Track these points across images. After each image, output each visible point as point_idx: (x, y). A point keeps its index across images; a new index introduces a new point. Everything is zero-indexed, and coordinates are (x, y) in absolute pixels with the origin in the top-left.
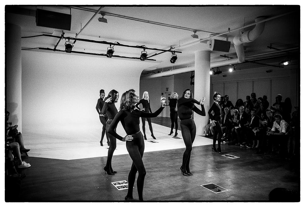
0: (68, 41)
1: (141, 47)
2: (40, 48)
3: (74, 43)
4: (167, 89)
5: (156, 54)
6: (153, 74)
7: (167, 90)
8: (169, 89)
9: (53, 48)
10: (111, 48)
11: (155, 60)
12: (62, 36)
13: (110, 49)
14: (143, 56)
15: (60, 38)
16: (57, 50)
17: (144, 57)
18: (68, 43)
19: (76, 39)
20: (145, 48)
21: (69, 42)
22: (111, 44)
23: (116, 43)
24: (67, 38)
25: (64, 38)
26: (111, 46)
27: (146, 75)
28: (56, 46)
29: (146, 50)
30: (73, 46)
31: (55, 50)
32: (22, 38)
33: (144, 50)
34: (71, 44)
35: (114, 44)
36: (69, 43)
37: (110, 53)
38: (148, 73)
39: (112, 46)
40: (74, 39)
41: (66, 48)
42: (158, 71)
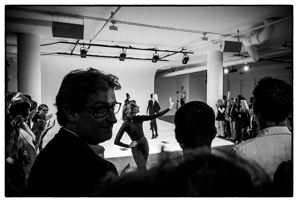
0: (83, 47)
1: (153, 50)
2: (58, 53)
3: (88, 48)
4: (182, 88)
5: (168, 55)
6: (167, 73)
8: (184, 88)
9: (70, 52)
10: (123, 51)
11: (168, 61)
12: (78, 42)
13: (123, 53)
14: (155, 58)
15: (76, 44)
16: (74, 55)
18: (82, 49)
19: (90, 45)
22: (123, 48)
23: (129, 47)
24: (82, 44)
25: (79, 44)
26: (123, 50)
27: (161, 74)
28: (72, 51)
29: (158, 52)
30: (88, 51)
31: (71, 54)
33: (156, 52)
34: (86, 50)
35: (127, 48)
36: (84, 49)
37: (123, 57)
38: (163, 72)
39: (125, 49)
40: (88, 45)
41: (81, 54)
42: (173, 70)
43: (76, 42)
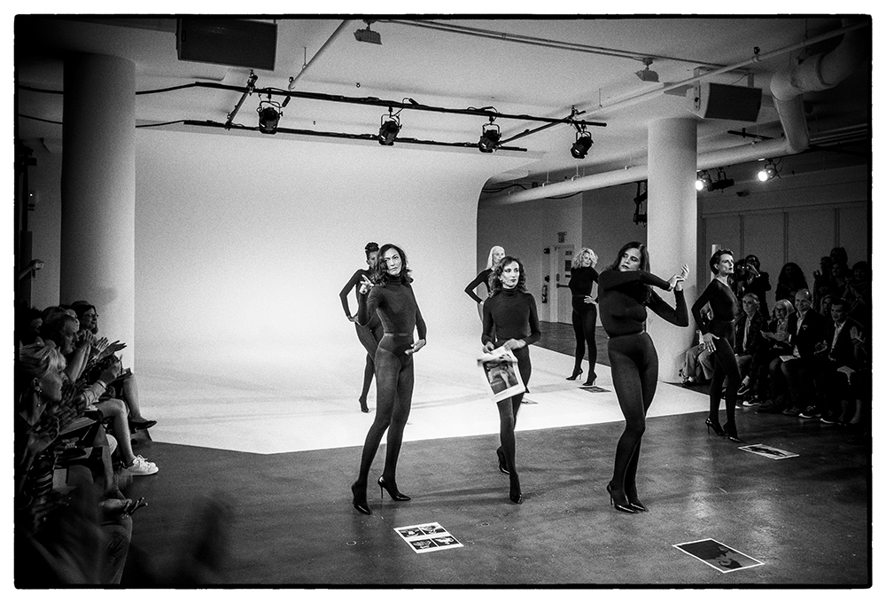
0: (268, 100)
1: (481, 112)
2: (187, 122)
3: (284, 105)
4: (562, 237)
5: (527, 132)
6: (521, 191)
7: (562, 240)
8: (566, 237)
9: (224, 121)
10: (391, 116)
11: (525, 150)
12: (251, 84)
13: (389, 120)
14: (489, 138)
15: (245, 90)
16: (236, 127)
17: (491, 141)
18: (265, 106)
19: (289, 94)
20: (492, 115)
21: (269, 102)
22: (391, 105)
23: (407, 102)
24: (264, 91)
25: (255, 91)
26: (391, 110)
27: (499, 194)
28: (232, 115)
29: (498, 120)
30: (282, 113)
31: (229, 125)
32: (137, 93)
33: (491, 120)
34: (275, 109)
35: (402, 106)
36: (270, 106)
37: (389, 133)
38: (502, 189)
39: (395, 110)
40: (284, 93)
41: (261, 122)
42: (535, 181)
43: (246, 85)
